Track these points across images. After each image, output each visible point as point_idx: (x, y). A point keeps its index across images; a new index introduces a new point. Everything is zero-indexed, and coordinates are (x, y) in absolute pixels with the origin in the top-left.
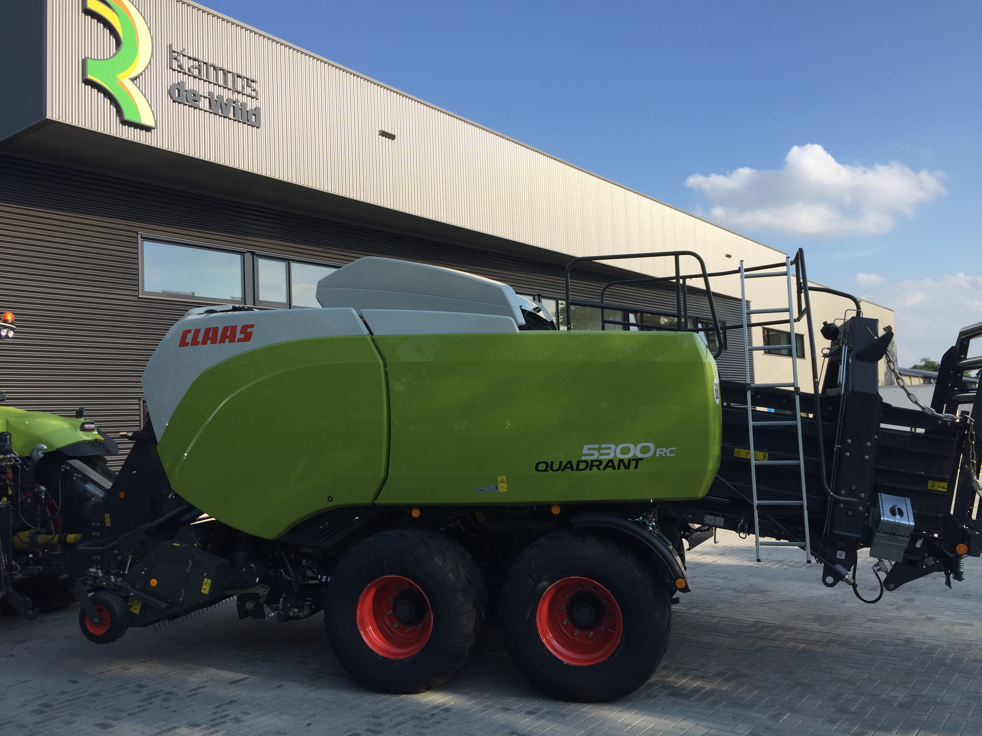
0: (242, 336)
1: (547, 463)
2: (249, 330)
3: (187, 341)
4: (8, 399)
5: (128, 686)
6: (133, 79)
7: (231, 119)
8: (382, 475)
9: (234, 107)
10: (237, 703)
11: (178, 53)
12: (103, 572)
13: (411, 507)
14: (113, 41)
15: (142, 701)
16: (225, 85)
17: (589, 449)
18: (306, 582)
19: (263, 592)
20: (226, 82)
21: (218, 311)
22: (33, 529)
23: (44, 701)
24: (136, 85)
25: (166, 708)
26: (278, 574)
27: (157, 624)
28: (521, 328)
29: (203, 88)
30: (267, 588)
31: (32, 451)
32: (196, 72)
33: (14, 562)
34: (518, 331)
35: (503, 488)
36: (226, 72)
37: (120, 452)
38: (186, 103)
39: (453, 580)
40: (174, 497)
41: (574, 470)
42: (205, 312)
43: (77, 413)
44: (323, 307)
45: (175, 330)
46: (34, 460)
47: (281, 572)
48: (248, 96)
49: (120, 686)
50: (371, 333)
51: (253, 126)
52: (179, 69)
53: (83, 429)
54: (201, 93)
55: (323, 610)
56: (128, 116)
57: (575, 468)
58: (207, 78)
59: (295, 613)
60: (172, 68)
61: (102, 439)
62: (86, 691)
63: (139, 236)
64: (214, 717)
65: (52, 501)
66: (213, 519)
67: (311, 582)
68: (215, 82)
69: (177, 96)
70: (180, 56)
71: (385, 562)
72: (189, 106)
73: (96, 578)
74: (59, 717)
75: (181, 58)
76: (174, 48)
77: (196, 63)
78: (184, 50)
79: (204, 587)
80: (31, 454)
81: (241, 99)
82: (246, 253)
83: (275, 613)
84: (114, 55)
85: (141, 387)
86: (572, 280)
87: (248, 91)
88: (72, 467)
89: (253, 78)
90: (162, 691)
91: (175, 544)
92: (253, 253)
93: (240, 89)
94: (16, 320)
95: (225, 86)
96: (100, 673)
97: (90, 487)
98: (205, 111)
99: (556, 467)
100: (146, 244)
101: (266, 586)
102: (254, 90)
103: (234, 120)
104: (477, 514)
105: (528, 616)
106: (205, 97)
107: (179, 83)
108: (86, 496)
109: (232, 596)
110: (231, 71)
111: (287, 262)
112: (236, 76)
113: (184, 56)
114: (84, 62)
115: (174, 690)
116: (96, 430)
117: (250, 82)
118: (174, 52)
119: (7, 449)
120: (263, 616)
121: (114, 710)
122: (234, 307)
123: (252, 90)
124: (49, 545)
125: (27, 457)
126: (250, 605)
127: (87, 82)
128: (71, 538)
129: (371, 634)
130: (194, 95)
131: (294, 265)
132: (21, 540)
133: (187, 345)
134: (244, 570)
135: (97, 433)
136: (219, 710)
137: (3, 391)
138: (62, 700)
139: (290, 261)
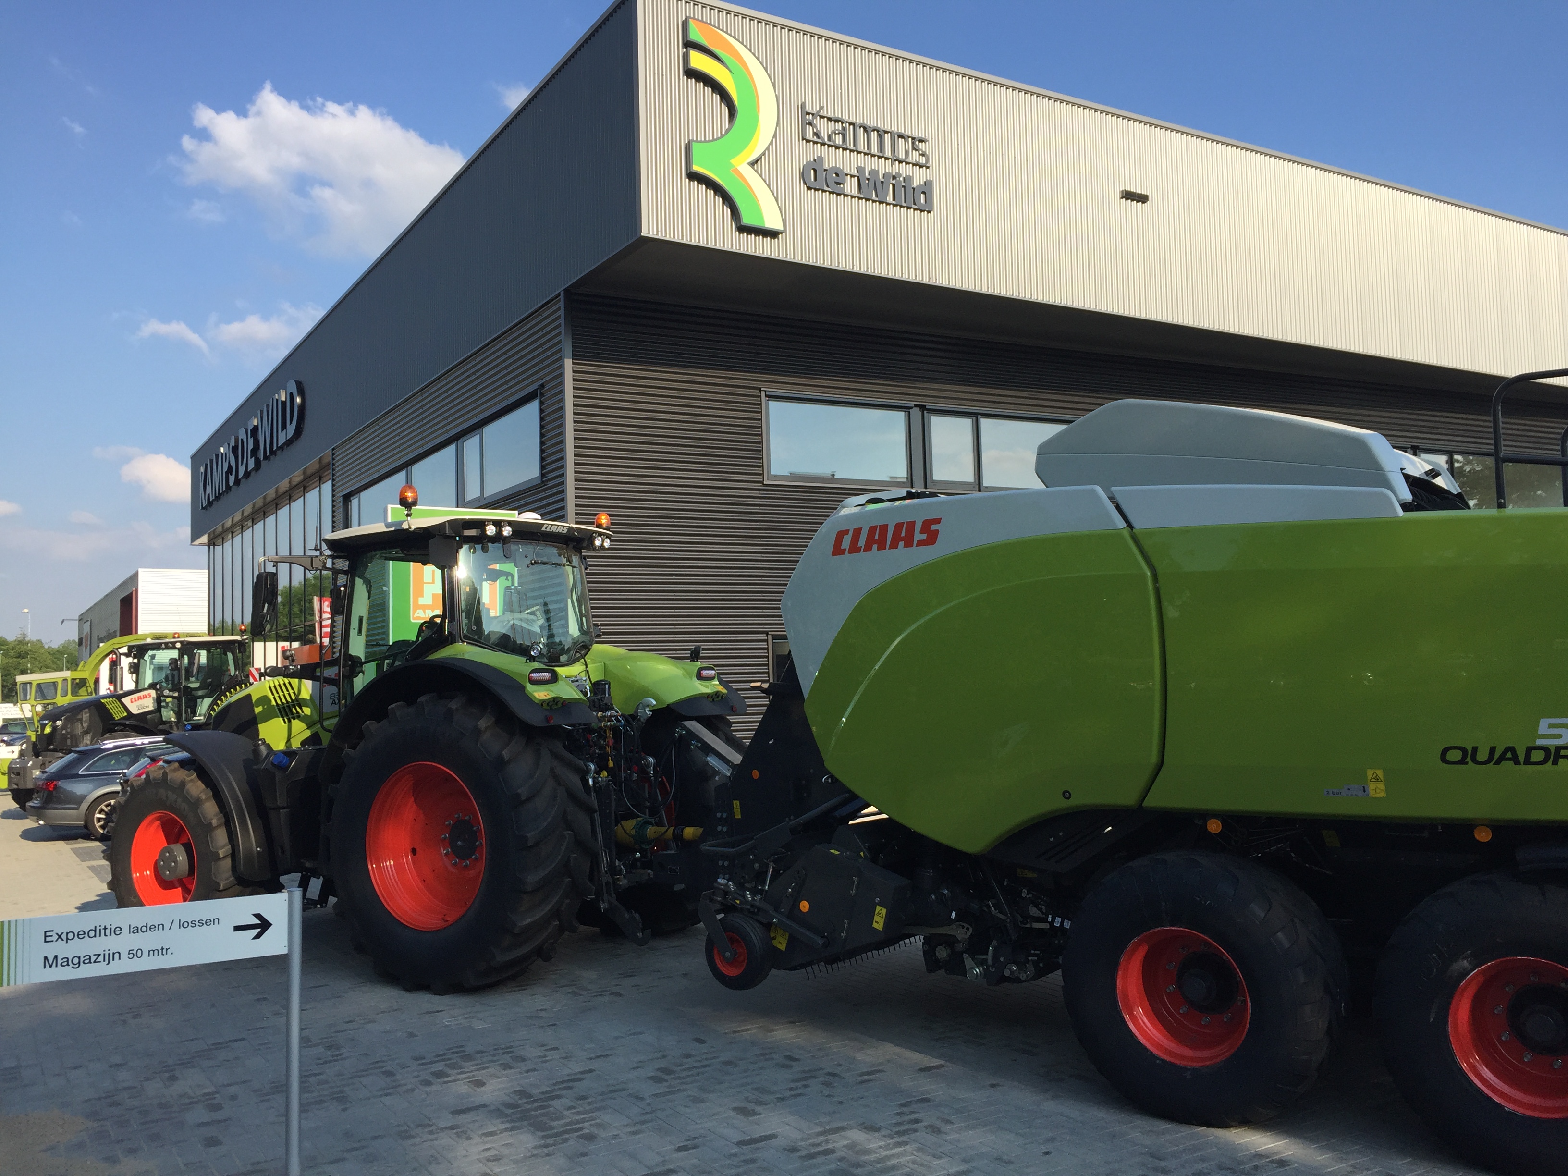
0: (924, 537)
1: (1464, 750)
2: (934, 527)
3: (843, 547)
4: (605, 633)
5: (774, 1056)
6: (753, 164)
7: (889, 204)
8: (1154, 759)
9: (894, 185)
10: (929, 1103)
11: (813, 115)
12: (735, 884)
13: (1205, 815)
14: (725, 110)
15: (793, 1081)
16: (881, 152)
17: (1551, 726)
18: (1028, 925)
19: (962, 933)
20: (881, 148)
21: (885, 499)
22: (641, 817)
23: (662, 1064)
24: (757, 171)
25: (829, 1096)
26: (985, 909)
27: (809, 969)
28: (1406, 507)
29: (848, 162)
30: (968, 929)
31: (637, 707)
32: (839, 140)
33: (617, 863)
34: (1400, 512)
35: (1377, 790)
36: (881, 133)
37: (750, 710)
38: (826, 188)
39: (1287, 944)
40: (830, 780)
41: (1520, 764)
42: (867, 502)
43: (691, 654)
44: (1047, 487)
45: (827, 530)
46: (639, 720)
47: (989, 905)
48: (914, 165)
49: (762, 1055)
50: (1130, 525)
51: (922, 211)
52: (815, 139)
53: (700, 677)
54: (847, 170)
55: (1059, 972)
56: (747, 219)
57: (1522, 758)
58: (854, 145)
59: (1012, 972)
60: (805, 139)
61: (725, 691)
62: (718, 1057)
63: (763, 393)
64: (898, 1119)
65: (662, 779)
66: (885, 816)
67: (1037, 925)
68: (866, 150)
69: (813, 179)
70: (816, 118)
71: (1164, 904)
72: (830, 193)
73: (726, 892)
74: (684, 1090)
75: (817, 121)
76: (808, 109)
77: (839, 126)
78: (821, 108)
79: (876, 918)
80: (636, 712)
81: (904, 170)
82: (912, 408)
83: (981, 969)
84: (727, 131)
85: (781, 616)
86: (1506, 420)
87: (914, 157)
88: (689, 732)
89: (922, 135)
90: (821, 1069)
91: (833, 851)
92: (923, 408)
93: (902, 156)
94: (612, 524)
95: (881, 155)
96: (735, 1032)
97: (712, 760)
98: (853, 197)
99: (1482, 756)
100: (774, 405)
101: (966, 925)
102: (923, 155)
103: (894, 205)
104: (1324, 832)
105: (1432, 1020)
106: (852, 176)
107: (815, 160)
108: (707, 774)
109: (914, 936)
110: (889, 129)
111: (974, 418)
112: (896, 137)
113: (822, 117)
114: (688, 148)
115: (838, 1070)
116: (716, 679)
117: (917, 142)
118: (808, 114)
119: (606, 704)
120: (964, 973)
121: (757, 1089)
122: (909, 493)
123: (920, 155)
124: (661, 842)
125: (631, 716)
126: (942, 953)
127: (693, 176)
128: (689, 832)
129: (1142, 1021)
130: (837, 175)
131: (985, 423)
132: (625, 832)
133: (843, 552)
134: (933, 897)
135: (718, 683)
136: (905, 1109)
137: (599, 623)
138: (686, 1066)
139: (979, 416)
